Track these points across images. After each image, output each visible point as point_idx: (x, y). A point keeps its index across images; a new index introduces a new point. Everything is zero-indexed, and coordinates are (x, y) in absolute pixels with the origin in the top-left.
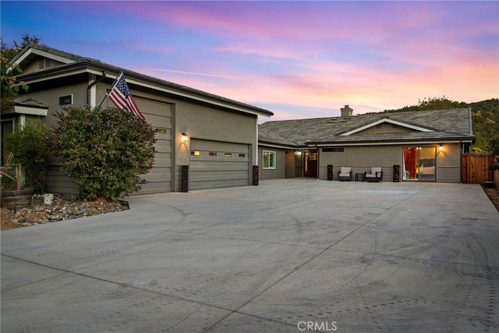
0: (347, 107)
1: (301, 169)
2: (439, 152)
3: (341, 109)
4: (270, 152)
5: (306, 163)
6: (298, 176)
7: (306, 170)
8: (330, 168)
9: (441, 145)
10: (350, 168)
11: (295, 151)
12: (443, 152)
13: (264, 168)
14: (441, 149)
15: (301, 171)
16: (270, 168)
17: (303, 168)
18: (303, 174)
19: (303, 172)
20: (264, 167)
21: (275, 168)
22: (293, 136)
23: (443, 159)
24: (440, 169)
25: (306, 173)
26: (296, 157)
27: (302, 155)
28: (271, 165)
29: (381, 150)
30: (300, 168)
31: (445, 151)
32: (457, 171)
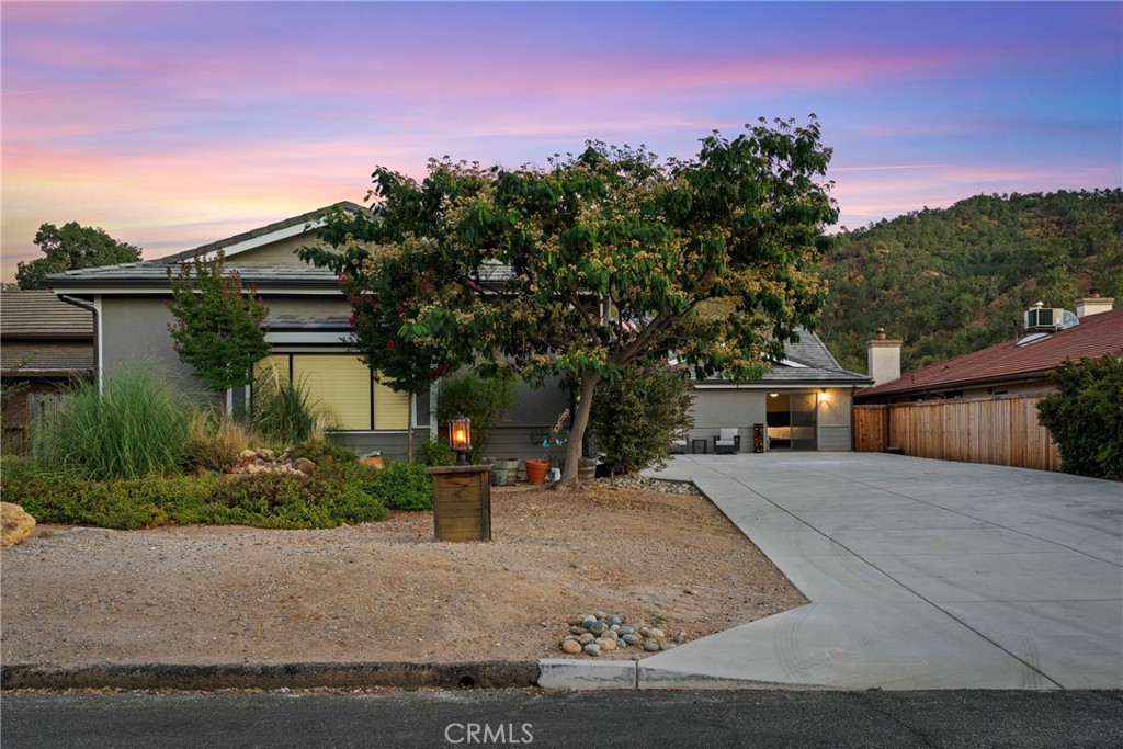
9: (824, 390)
14: (823, 396)
23: (826, 412)
24: (823, 429)
31: (829, 401)
32: (847, 433)
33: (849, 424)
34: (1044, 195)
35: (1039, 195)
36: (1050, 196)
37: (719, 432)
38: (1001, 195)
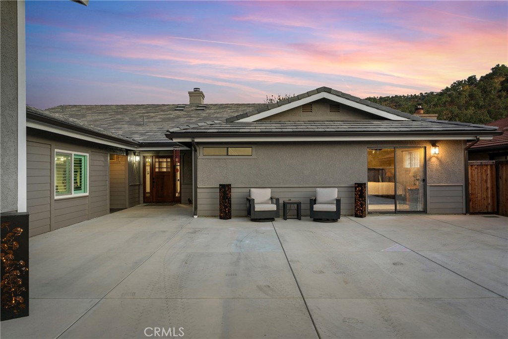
0: (196, 90)
1: (139, 189)
2: (431, 158)
3: (189, 92)
4: (74, 154)
5: (148, 177)
6: (133, 203)
7: (148, 189)
8: (225, 190)
9: (434, 144)
10: (269, 190)
11: (128, 152)
12: (437, 158)
13: (56, 198)
14: (434, 151)
15: (139, 193)
16: (75, 194)
17: (142, 187)
18: (142, 199)
19: (142, 195)
20: (58, 193)
21: (87, 194)
22: (119, 126)
23: (437, 170)
24: (432, 188)
25: (148, 195)
26: (130, 165)
27: (139, 162)
28: (78, 188)
29: (326, 152)
30: (137, 188)
31: (440, 156)
32: (460, 193)
33: (463, 184)
34: (390, 97)
35: (389, 97)
36: (392, 97)
37: (315, 193)
38: (376, 97)
